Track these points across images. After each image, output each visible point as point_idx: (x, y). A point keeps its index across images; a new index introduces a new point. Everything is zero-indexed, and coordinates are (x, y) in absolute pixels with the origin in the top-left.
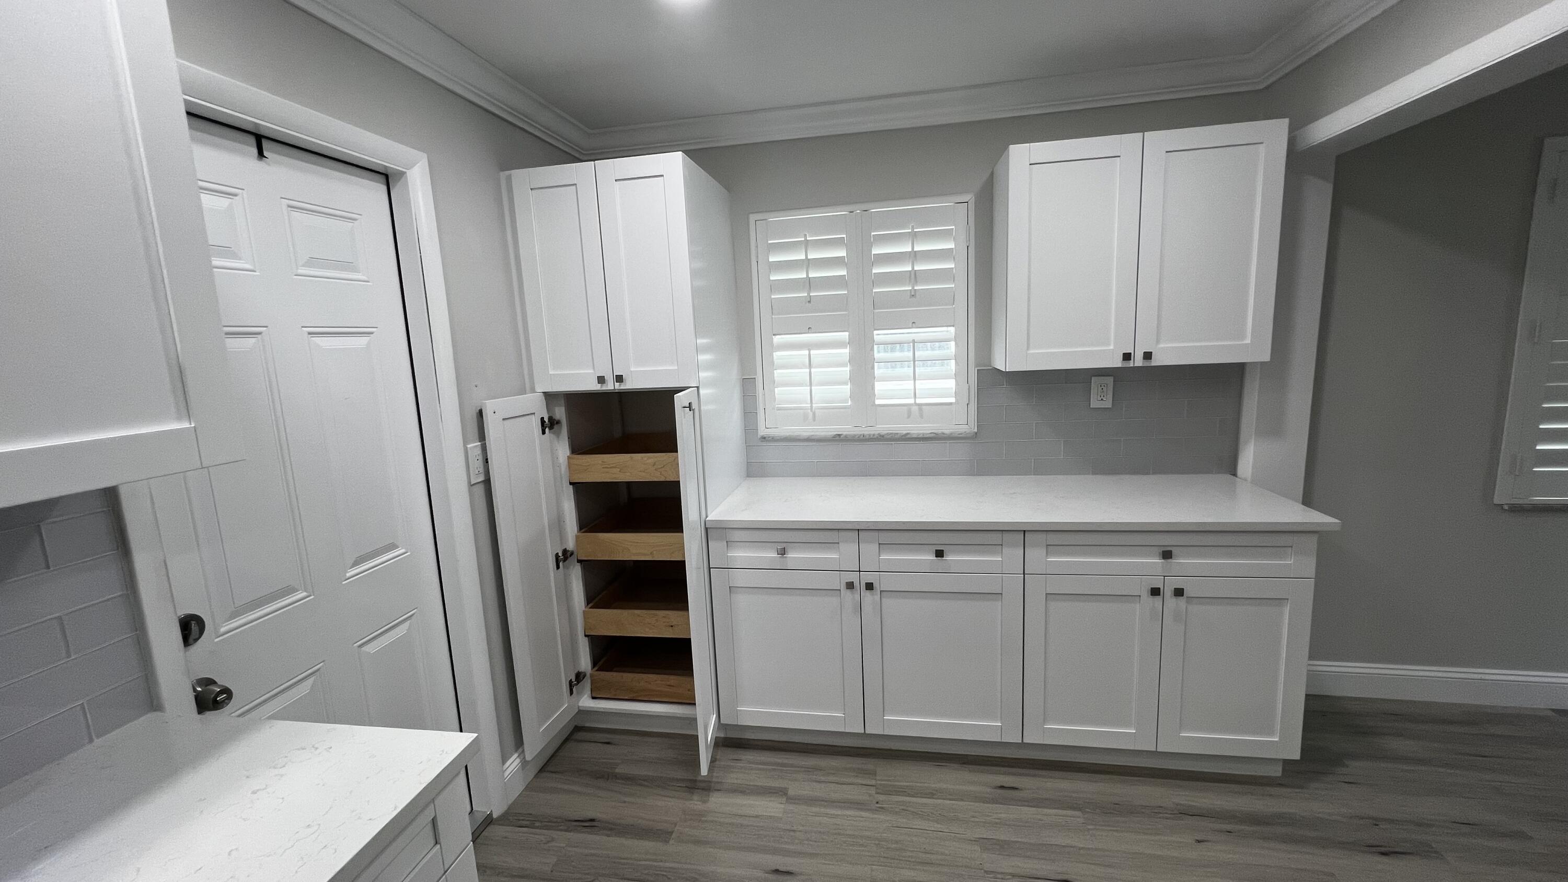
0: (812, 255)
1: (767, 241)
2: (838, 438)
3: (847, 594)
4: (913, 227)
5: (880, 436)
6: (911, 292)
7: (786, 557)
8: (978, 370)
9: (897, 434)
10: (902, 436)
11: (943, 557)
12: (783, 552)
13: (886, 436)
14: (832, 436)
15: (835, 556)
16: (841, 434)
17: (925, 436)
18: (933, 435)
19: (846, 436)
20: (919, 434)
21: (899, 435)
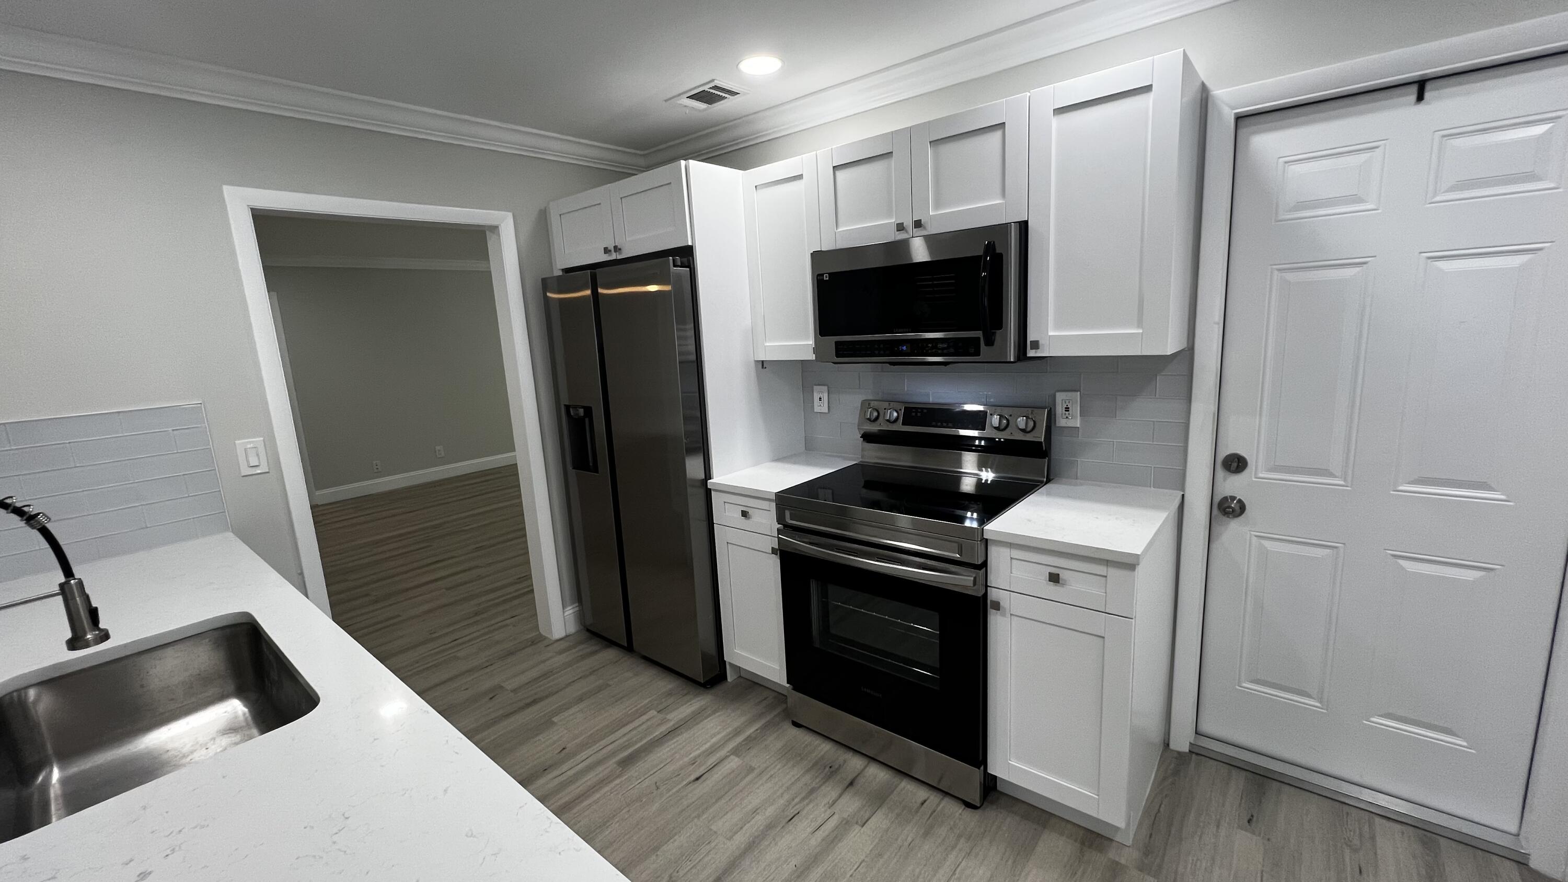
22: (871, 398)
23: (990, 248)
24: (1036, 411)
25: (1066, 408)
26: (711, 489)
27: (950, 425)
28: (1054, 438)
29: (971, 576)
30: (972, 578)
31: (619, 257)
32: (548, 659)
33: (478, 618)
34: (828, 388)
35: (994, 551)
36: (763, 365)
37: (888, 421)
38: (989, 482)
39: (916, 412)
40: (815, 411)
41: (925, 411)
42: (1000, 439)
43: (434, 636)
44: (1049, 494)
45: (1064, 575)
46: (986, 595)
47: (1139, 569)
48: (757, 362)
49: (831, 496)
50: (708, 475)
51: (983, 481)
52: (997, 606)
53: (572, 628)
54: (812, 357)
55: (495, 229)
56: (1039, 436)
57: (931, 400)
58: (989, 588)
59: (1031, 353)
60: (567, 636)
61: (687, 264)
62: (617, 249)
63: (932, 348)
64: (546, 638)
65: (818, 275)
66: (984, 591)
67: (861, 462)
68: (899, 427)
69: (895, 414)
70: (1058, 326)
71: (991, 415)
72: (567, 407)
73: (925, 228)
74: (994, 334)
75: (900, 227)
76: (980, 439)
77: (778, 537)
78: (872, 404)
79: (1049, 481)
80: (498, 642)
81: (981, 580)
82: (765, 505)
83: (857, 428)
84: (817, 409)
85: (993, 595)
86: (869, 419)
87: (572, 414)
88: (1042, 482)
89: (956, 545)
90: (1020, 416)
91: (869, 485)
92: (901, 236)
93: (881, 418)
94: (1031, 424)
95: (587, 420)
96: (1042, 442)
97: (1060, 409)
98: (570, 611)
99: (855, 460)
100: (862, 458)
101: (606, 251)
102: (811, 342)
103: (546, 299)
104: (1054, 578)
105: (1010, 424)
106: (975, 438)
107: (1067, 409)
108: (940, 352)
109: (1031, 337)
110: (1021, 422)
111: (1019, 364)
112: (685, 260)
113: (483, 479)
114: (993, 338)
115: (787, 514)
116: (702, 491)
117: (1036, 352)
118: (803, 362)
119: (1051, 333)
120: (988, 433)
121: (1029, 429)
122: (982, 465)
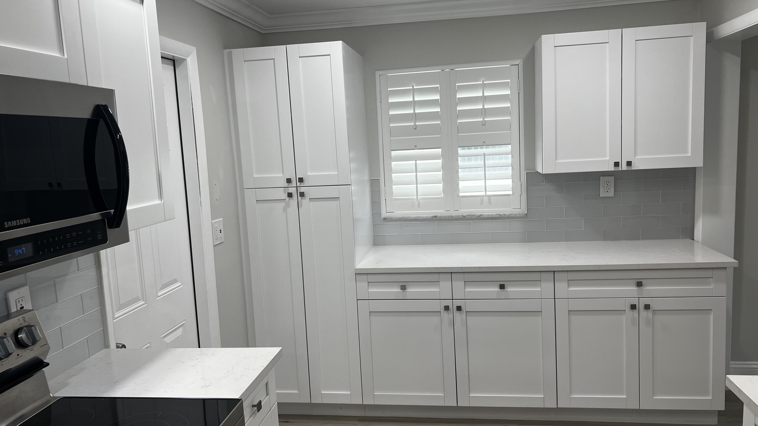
0: (418, 98)
1: (388, 89)
2: (435, 218)
3: (445, 315)
4: (483, 80)
5: (463, 217)
6: (482, 123)
7: (406, 291)
8: (527, 173)
9: (474, 215)
10: (478, 216)
11: (504, 289)
12: (403, 288)
13: (467, 217)
14: (431, 217)
15: (436, 290)
16: (437, 216)
17: (493, 216)
18: (498, 216)
19: (440, 217)
20: (488, 215)
21: (475, 216)
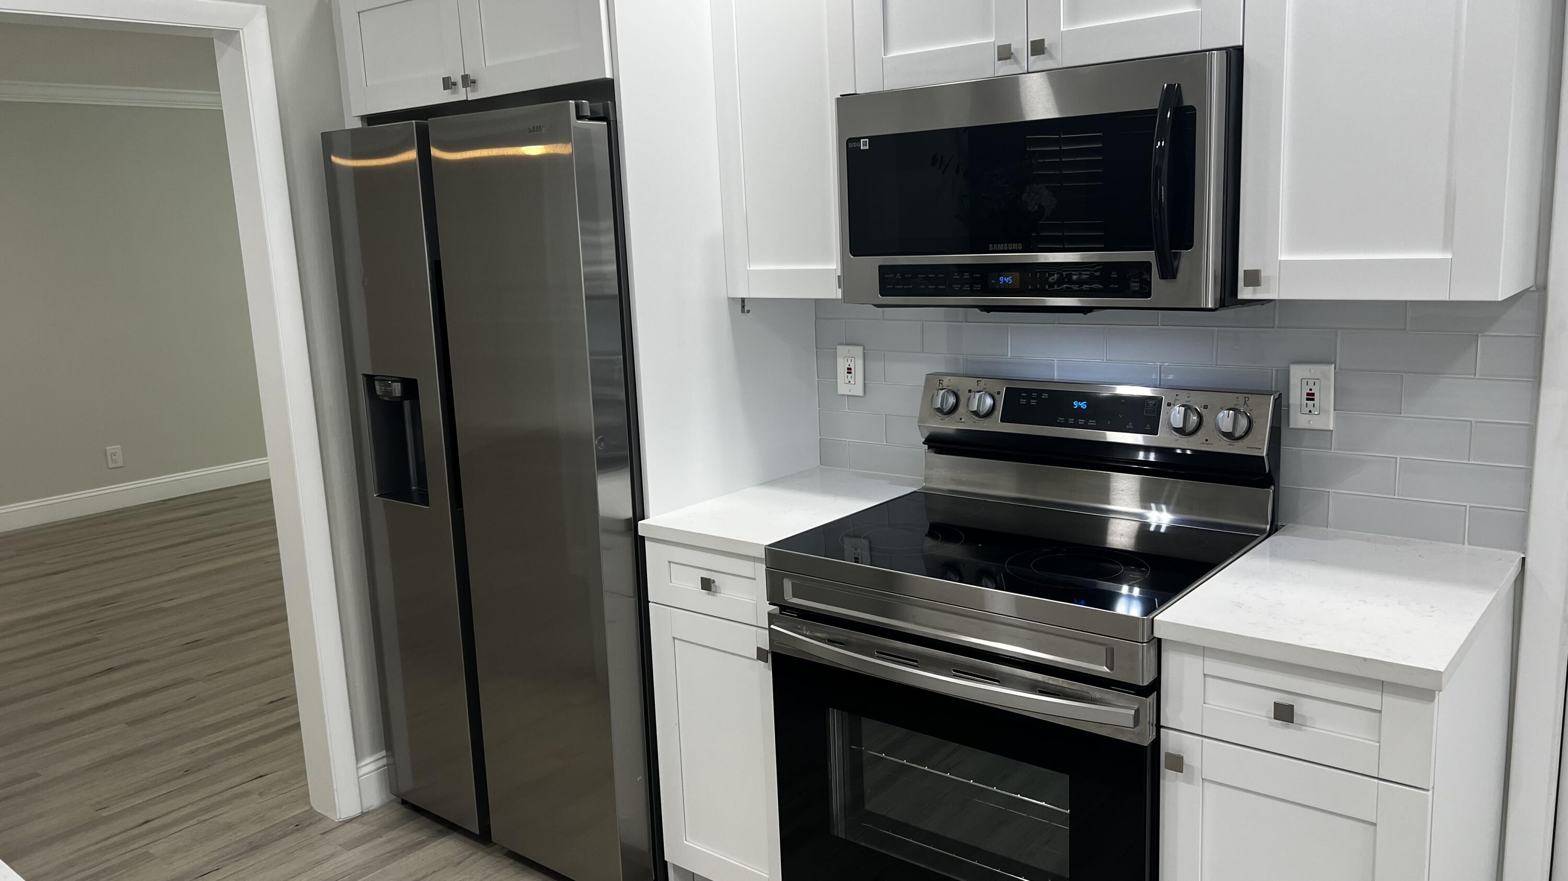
22: (941, 369)
23: (1172, 94)
24: (1253, 399)
25: (1308, 394)
26: (644, 537)
27: (1092, 422)
28: (1286, 449)
29: (1131, 709)
30: (1133, 712)
31: (471, 97)
32: (327, 859)
33: (188, 780)
34: (864, 349)
35: (1172, 662)
36: (743, 307)
37: (976, 413)
38: (1163, 530)
39: (1029, 398)
40: (839, 392)
41: (1045, 396)
42: (1184, 450)
43: (105, 813)
44: (1274, 555)
45: (1302, 708)
46: (1157, 743)
47: (1440, 697)
48: (732, 300)
49: (866, 553)
50: (639, 511)
51: (1152, 529)
52: (1177, 763)
53: (374, 797)
54: (837, 293)
55: (231, 36)
56: (1258, 446)
57: (1056, 377)
58: (1162, 730)
59: (1245, 293)
60: (363, 814)
61: (602, 115)
62: (467, 81)
63: (1060, 282)
64: (322, 818)
65: (850, 140)
66: (1153, 736)
67: (923, 488)
68: (996, 425)
69: (989, 401)
70: (1295, 246)
71: (1169, 404)
72: (370, 380)
73: (1051, 57)
74: (1177, 256)
75: (1005, 53)
76: (1147, 449)
77: (770, 630)
78: (946, 381)
79: (1274, 530)
80: (229, 827)
81: (1148, 716)
82: (746, 567)
83: (916, 425)
84: (843, 389)
85: (1170, 742)
86: (940, 410)
87: (379, 393)
88: (1262, 531)
89: (1103, 649)
90: (1222, 409)
91: (939, 531)
92: (1005, 69)
93: (961, 409)
94: (1243, 423)
95: (407, 404)
96: (1263, 457)
97: (1296, 397)
98: (371, 765)
99: (912, 485)
100: (925, 482)
101: (448, 84)
102: (834, 265)
103: (331, 170)
104: (1284, 713)
105: (1204, 424)
106: (1137, 448)
107: (1311, 396)
108: (1075, 287)
109: (1245, 263)
110: (1225, 419)
111: (1222, 313)
112: (599, 106)
113: (201, 510)
114: (1175, 264)
115: (788, 585)
116: (626, 543)
117: (1254, 292)
118: (818, 303)
119: (1283, 257)
120: (1164, 438)
121: (1237, 434)
122: (1148, 498)
